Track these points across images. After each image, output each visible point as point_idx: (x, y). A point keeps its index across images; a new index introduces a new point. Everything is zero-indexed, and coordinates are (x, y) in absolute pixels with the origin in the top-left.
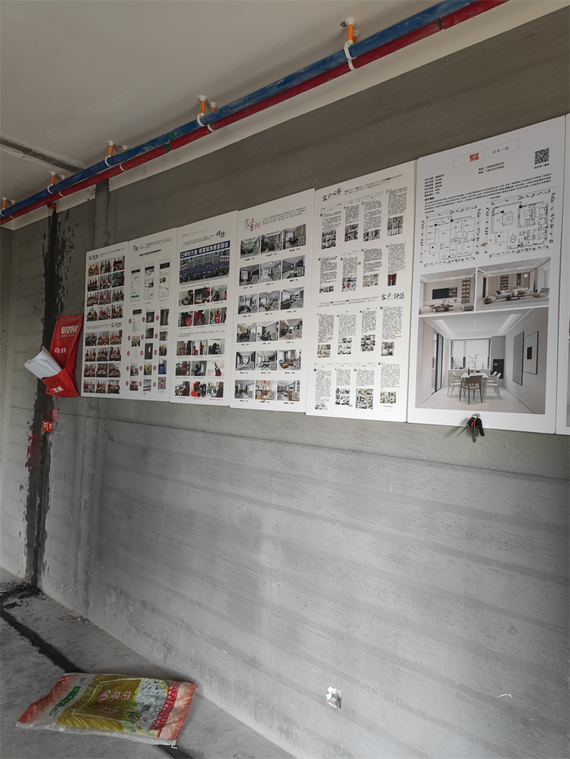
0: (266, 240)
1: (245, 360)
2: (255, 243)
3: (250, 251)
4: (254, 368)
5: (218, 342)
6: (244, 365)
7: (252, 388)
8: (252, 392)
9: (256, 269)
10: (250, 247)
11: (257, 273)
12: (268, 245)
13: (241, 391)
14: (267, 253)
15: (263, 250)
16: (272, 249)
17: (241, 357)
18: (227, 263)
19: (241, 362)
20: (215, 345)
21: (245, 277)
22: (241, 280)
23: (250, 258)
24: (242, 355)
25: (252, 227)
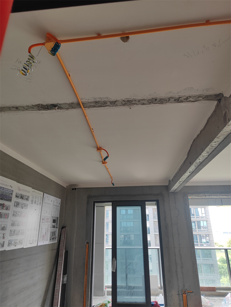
0: (22, 196)
1: (12, 232)
2: (19, 195)
3: (18, 197)
4: (14, 235)
5: (5, 226)
6: (12, 234)
7: (13, 242)
8: (12, 244)
9: (18, 203)
10: (18, 196)
11: (18, 204)
12: (22, 197)
13: (10, 244)
14: (21, 199)
15: (21, 198)
16: (23, 199)
17: (11, 232)
18: (12, 198)
19: (11, 233)
20: (4, 226)
21: (16, 205)
22: (15, 205)
23: (18, 199)
24: (12, 231)
25: (19, 189)
